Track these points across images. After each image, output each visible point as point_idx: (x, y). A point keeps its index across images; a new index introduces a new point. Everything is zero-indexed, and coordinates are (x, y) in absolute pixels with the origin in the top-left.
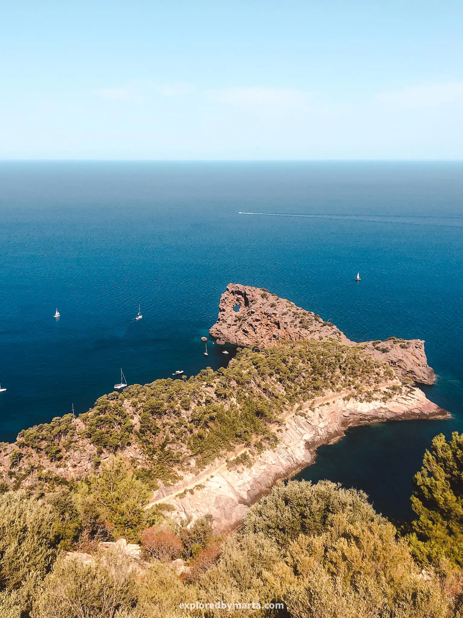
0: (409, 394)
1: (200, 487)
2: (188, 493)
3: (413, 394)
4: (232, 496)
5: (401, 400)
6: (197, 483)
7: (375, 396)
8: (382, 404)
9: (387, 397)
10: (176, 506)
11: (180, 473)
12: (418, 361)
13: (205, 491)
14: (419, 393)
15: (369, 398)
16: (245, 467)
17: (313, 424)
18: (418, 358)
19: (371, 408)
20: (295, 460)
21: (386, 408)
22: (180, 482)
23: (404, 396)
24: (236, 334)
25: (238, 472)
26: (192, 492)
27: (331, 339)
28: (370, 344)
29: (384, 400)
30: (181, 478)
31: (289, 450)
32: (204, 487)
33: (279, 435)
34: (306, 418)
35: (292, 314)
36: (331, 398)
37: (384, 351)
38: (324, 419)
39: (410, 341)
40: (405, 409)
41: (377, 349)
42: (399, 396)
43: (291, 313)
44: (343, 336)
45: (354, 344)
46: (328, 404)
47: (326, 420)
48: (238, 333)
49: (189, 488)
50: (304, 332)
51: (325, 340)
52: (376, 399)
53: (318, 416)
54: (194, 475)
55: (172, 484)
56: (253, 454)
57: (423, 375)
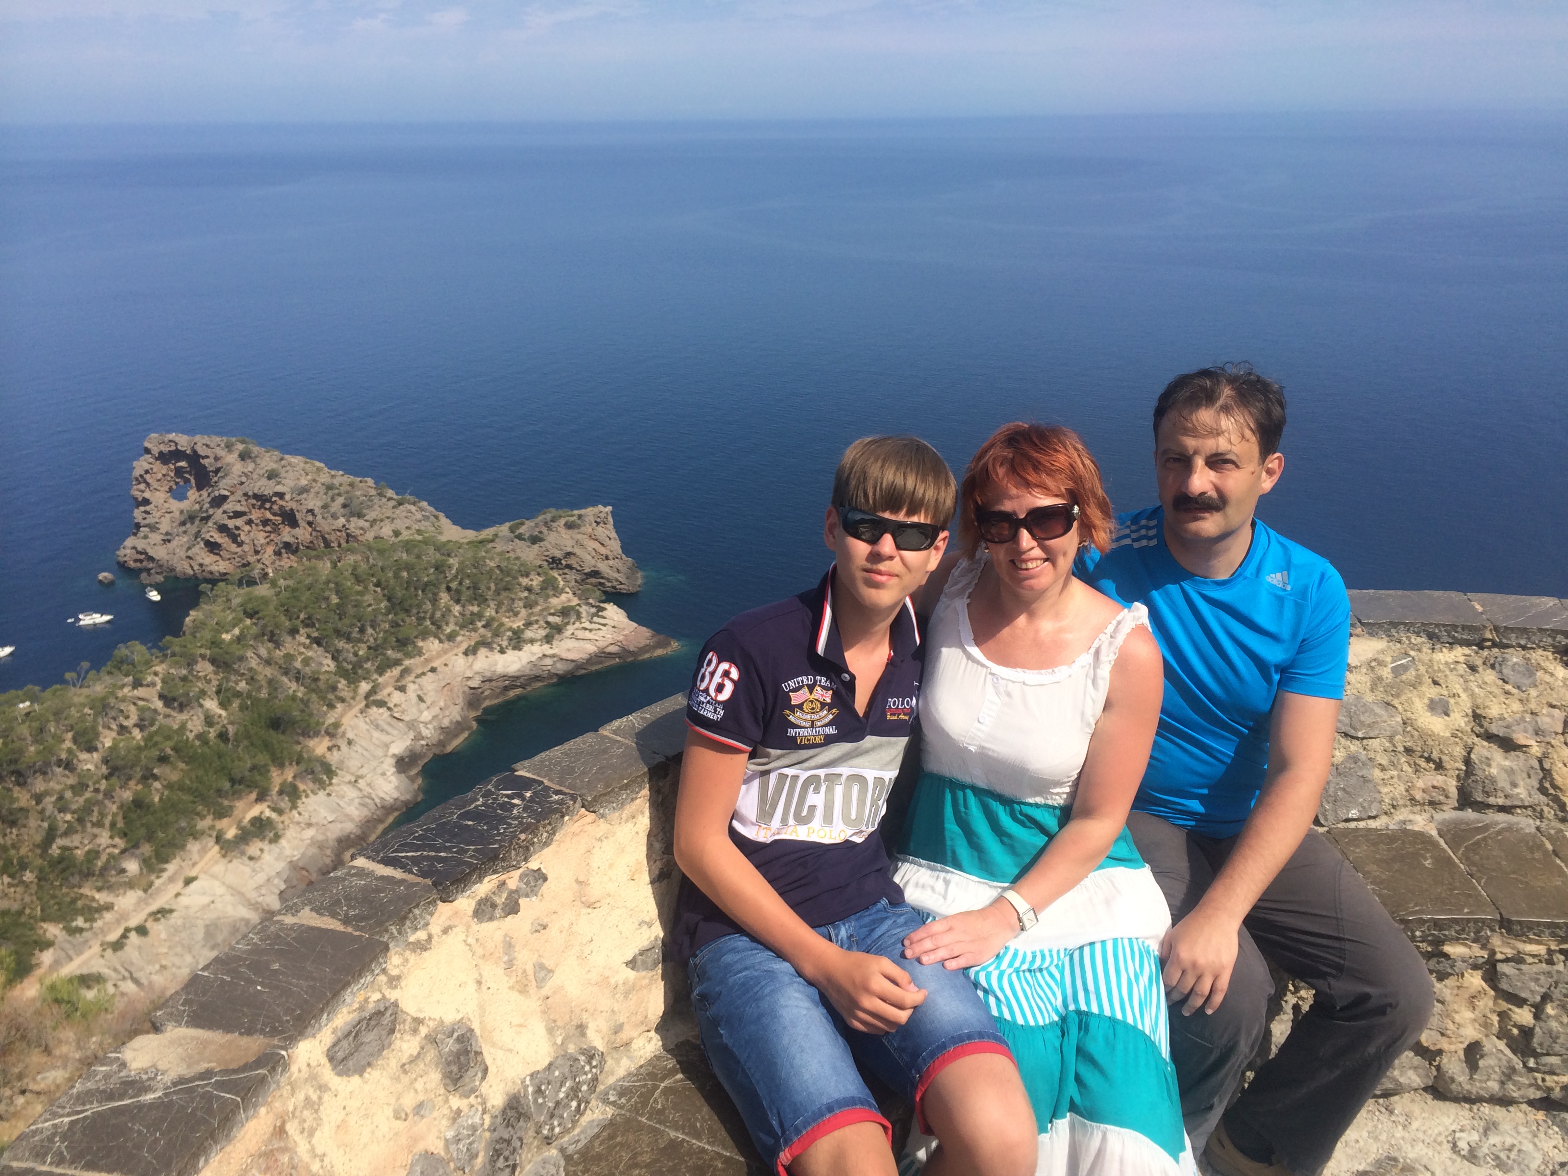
0: (595, 619)
1: (162, 913)
2: (133, 935)
3: (604, 618)
4: (244, 912)
5: (581, 634)
6: (154, 907)
7: (529, 634)
8: (546, 649)
9: (554, 632)
10: (106, 972)
11: (102, 897)
12: (603, 550)
13: (175, 919)
14: (614, 613)
15: (517, 641)
16: (265, 845)
17: (407, 718)
18: (603, 544)
19: (525, 661)
20: (378, 801)
21: (553, 656)
22: (108, 916)
23: (587, 625)
24: (190, 553)
25: (251, 858)
26: (142, 931)
27: (419, 532)
28: (504, 529)
29: (548, 639)
30: (109, 907)
31: (362, 783)
32: (171, 911)
33: (333, 758)
34: (389, 709)
35: (323, 490)
36: (439, 655)
37: (535, 540)
38: (429, 702)
39: (582, 512)
40: (591, 648)
41: (520, 537)
42: (577, 625)
43: (317, 487)
44: (445, 521)
45: (471, 535)
46: (433, 670)
47: (433, 703)
48: (196, 550)
49: (133, 922)
50: (355, 525)
51: (405, 535)
52: (532, 641)
53: (414, 699)
54: (140, 893)
55: (87, 925)
56: (280, 812)
57: (616, 575)
